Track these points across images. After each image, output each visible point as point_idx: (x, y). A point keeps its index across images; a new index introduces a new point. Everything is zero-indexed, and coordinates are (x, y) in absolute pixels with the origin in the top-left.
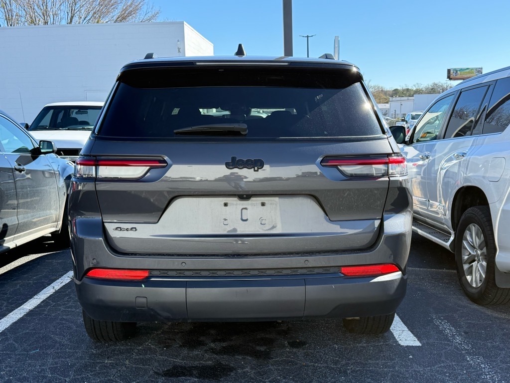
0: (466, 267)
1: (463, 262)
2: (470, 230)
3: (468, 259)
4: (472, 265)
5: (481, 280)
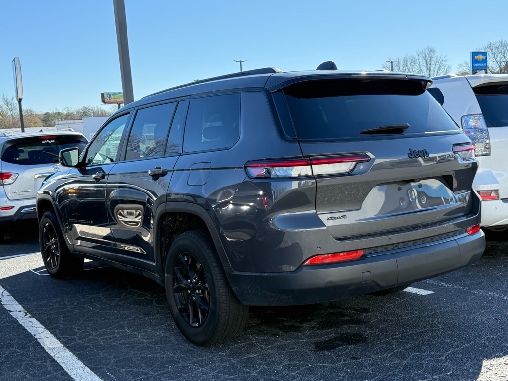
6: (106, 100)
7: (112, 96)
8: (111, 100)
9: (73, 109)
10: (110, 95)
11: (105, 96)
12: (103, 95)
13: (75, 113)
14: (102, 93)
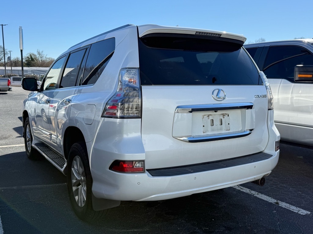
0: (74, 188)
1: (73, 185)
2: (76, 160)
3: (75, 182)
4: (78, 188)
5: (84, 202)
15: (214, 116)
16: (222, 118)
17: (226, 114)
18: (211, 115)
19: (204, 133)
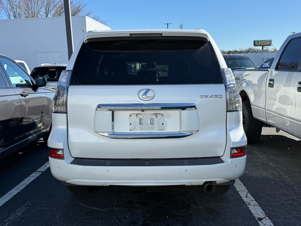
6: (256, 44)
7: (259, 42)
8: (259, 44)
9: (243, 49)
10: (258, 42)
11: (256, 42)
12: (254, 41)
13: (244, 51)
14: (255, 40)
15: (145, 115)
16: (154, 117)
17: (160, 114)
18: (140, 114)
19: (130, 130)
